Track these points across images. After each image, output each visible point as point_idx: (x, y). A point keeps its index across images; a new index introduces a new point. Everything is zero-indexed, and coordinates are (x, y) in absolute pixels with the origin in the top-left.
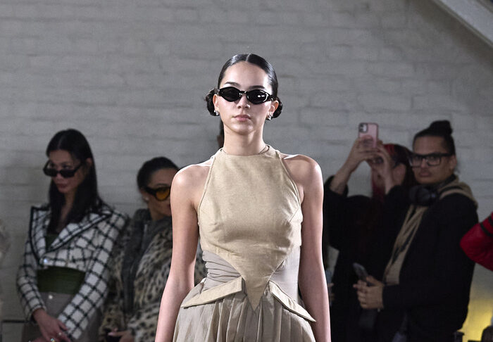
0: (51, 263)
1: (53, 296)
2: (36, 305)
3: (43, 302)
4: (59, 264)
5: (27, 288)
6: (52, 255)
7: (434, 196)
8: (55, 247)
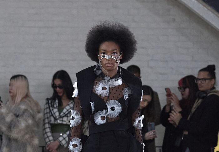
0: (61, 122)
4: (64, 123)
7: (205, 95)
8: (62, 116)
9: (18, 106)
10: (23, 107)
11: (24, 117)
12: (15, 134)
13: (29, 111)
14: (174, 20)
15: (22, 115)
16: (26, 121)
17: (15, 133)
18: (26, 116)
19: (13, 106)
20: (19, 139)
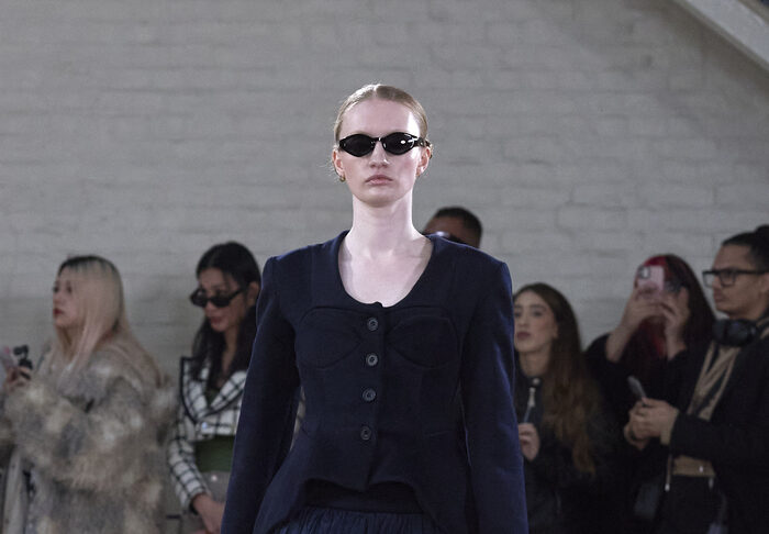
1: (219, 477)
2: (197, 488)
3: (205, 485)
5: (181, 468)
6: (213, 420)
8: (216, 409)
9: (89, 365)
10: (105, 371)
11: (115, 407)
12: (83, 473)
13: (130, 385)
14: (648, 62)
15: (106, 400)
16: (122, 421)
17: (86, 467)
18: (121, 403)
19: (70, 367)
20: (100, 489)
